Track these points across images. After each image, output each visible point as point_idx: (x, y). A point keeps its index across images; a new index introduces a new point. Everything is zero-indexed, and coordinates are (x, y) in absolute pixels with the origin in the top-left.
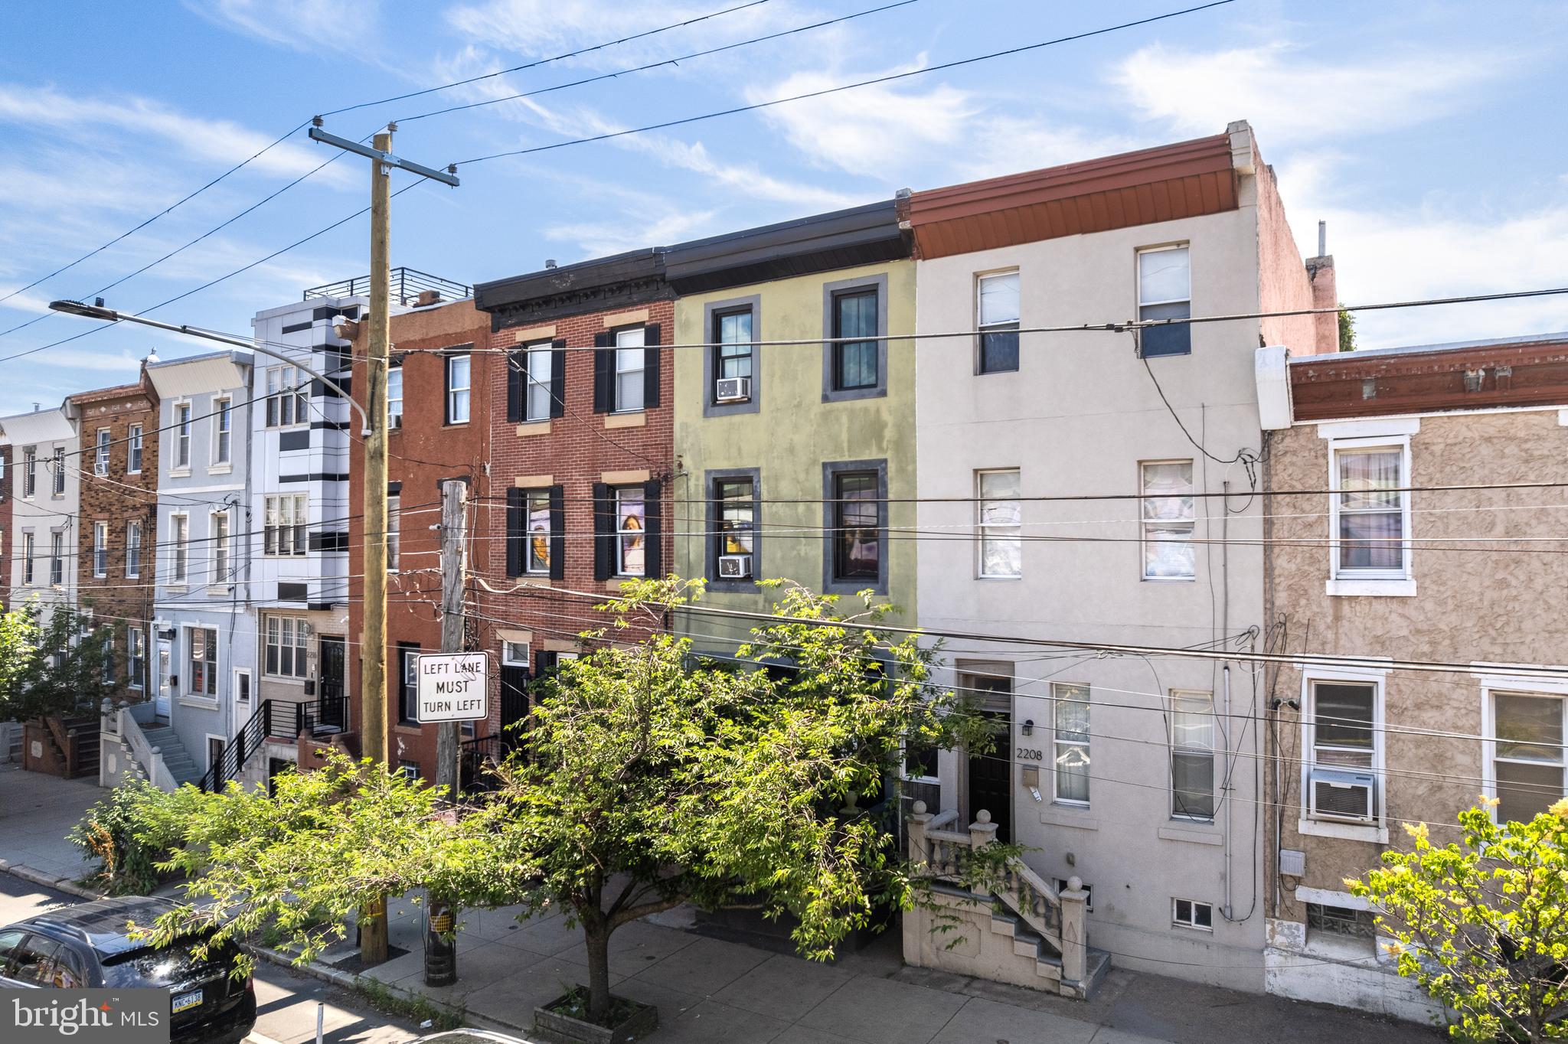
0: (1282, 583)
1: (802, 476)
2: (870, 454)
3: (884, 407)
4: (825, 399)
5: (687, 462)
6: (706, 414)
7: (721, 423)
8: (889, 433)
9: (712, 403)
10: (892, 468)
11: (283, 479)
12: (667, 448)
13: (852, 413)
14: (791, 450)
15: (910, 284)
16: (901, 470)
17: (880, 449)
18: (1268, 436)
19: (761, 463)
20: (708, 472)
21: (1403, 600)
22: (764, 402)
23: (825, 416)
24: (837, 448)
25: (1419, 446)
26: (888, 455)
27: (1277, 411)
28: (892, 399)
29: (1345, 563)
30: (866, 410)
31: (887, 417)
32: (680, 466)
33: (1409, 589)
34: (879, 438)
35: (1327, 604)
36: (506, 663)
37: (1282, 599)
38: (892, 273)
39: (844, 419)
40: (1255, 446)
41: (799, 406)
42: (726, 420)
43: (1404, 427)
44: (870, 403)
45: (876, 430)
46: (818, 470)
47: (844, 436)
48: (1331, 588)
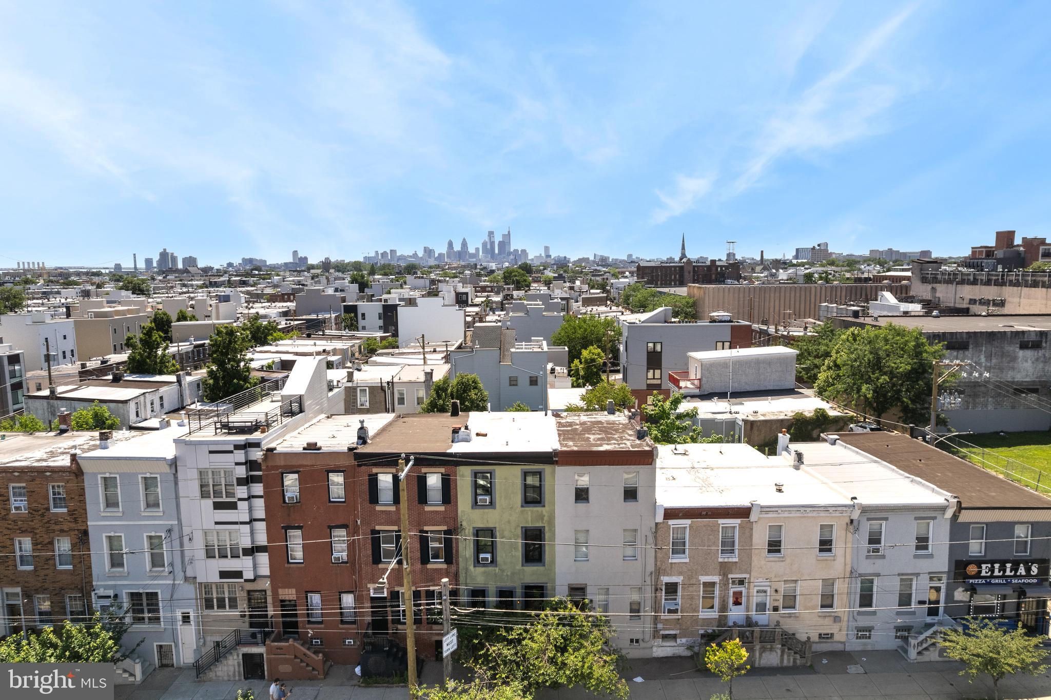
0: (659, 560)
1: (513, 531)
2: (539, 524)
3: (544, 511)
4: (522, 506)
5: (464, 524)
6: (472, 508)
7: (478, 512)
8: (546, 518)
9: (475, 504)
10: (547, 529)
11: (217, 523)
12: (455, 518)
13: (532, 512)
14: (509, 522)
15: (553, 473)
16: (550, 530)
17: (542, 523)
18: (657, 524)
19: (497, 525)
20: (474, 528)
21: (686, 563)
22: (498, 505)
23: (522, 512)
24: (527, 522)
25: (691, 526)
26: (546, 525)
27: (660, 518)
28: (547, 508)
29: (673, 553)
30: (538, 511)
31: (544, 513)
32: (461, 525)
33: (687, 560)
34: (542, 519)
35: (669, 565)
36: (372, 595)
37: (658, 563)
38: (547, 469)
39: (529, 513)
40: (653, 526)
41: (512, 508)
42: (482, 510)
43: (688, 522)
44: (539, 509)
45: (541, 517)
46: (519, 529)
47: (530, 519)
48: (670, 561)
